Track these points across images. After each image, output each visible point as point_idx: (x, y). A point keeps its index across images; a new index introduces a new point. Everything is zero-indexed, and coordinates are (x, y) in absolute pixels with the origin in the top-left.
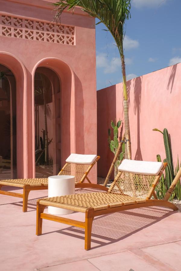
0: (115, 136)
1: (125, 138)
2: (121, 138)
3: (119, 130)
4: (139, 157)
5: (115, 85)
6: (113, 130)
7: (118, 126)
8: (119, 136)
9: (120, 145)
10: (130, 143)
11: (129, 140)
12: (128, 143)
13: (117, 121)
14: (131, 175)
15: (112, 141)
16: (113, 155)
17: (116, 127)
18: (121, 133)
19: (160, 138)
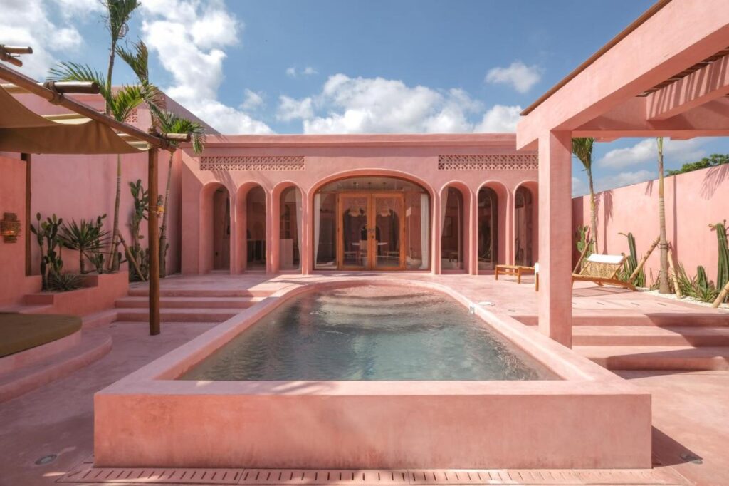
0: (582, 238)
1: (592, 240)
2: (587, 241)
3: (586, 233)
4: (605, 252)
5: (582, 197)
6: (580, 233)
7: (585, 230)
8: (586, 238)
9: (586, 245)
10: (597, 244)
11: (596, 241)
12: (595, 243)
13: (585, 225)
14: (602, 265)
15: (579, 242)
16: (580, 254)
17: (583, 231)
18: (588, 237)
19: (626, 240)
